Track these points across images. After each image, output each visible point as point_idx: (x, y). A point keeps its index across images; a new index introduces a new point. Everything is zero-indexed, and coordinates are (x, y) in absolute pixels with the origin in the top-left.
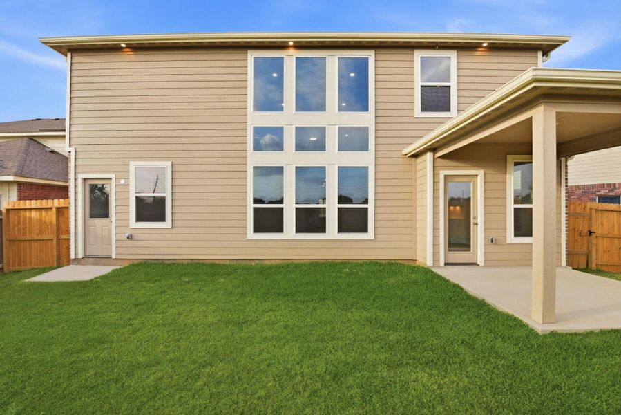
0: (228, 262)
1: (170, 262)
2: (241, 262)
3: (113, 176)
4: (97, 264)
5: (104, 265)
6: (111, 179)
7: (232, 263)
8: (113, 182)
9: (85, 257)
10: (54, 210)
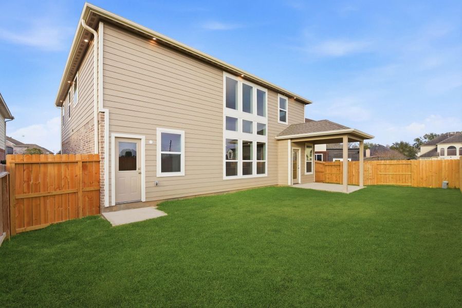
0: (213, 195)
1: (182, 199)
2: (219, 194)
3: (143, 137)
4: (129, 208)
5: (134, 208)
6: (141, 139)
7: (215, 195)
8: (143, 142)
9: (117, 204)
10: (80, 164)
